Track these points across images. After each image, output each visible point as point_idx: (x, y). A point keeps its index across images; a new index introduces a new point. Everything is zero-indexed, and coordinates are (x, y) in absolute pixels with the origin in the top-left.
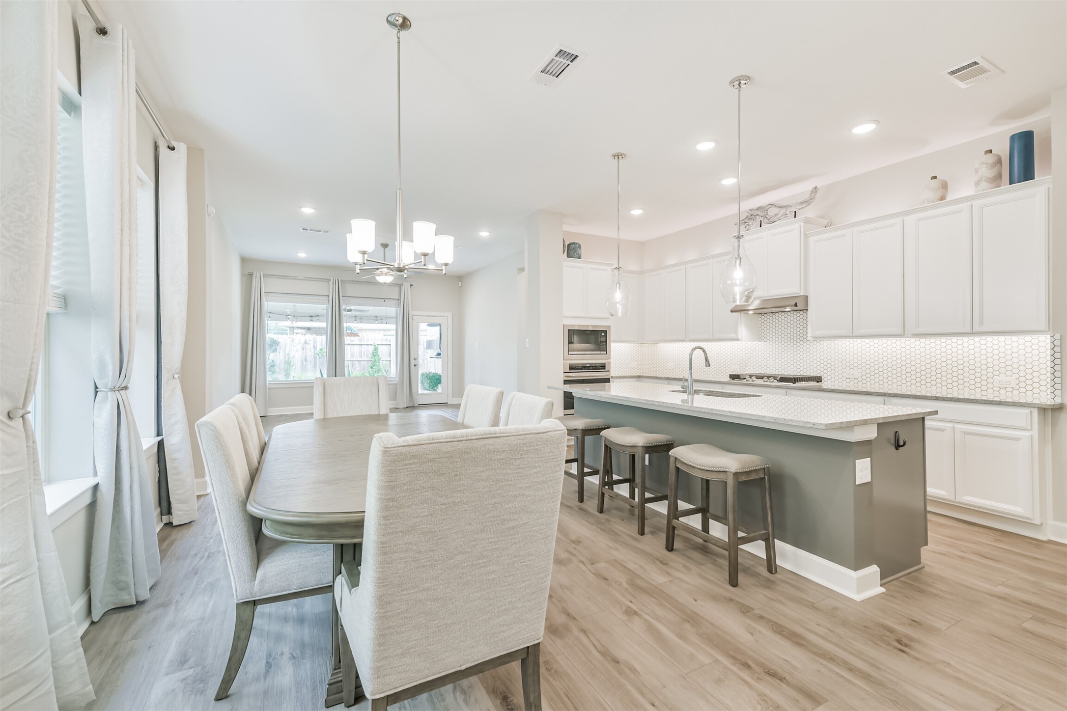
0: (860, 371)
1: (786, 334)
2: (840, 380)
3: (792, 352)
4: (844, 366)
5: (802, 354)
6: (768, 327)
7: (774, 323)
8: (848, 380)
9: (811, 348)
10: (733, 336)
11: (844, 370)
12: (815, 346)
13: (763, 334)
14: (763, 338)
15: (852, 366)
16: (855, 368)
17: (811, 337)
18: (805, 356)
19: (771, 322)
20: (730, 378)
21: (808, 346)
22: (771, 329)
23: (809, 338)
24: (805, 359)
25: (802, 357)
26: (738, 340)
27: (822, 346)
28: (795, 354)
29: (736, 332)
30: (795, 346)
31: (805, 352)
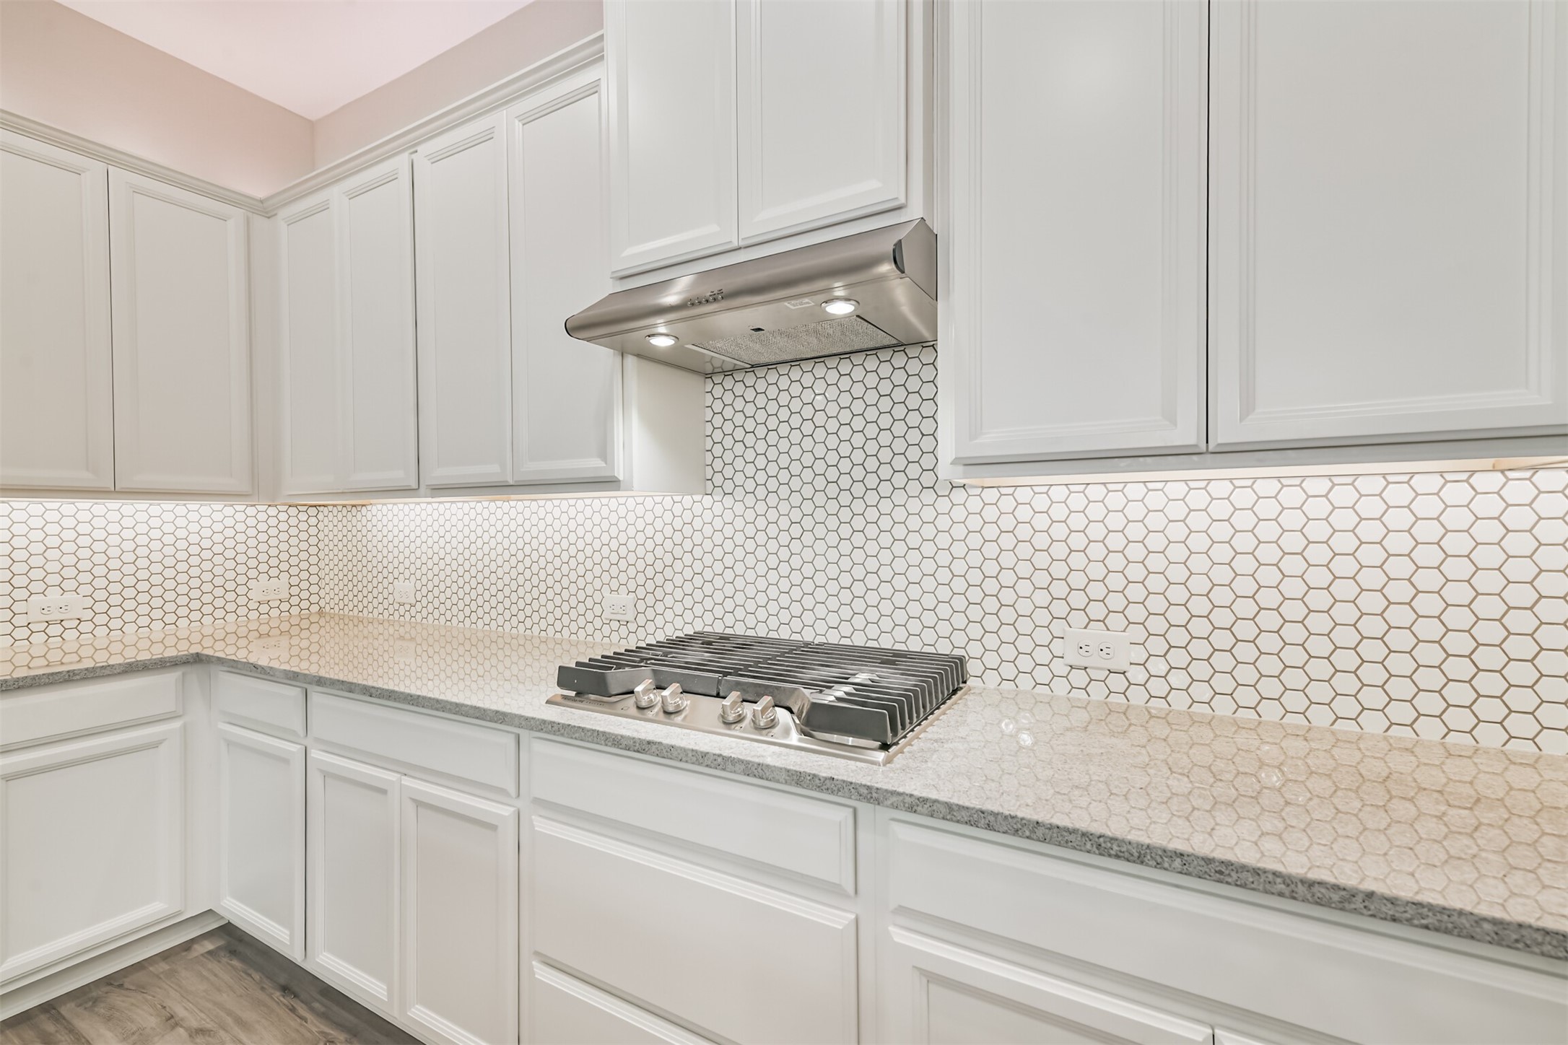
0: (1138, 633)
1: (808, 460)
2: (1042, 675)
3: (832, 539)
4: (1060, 608)
5: (872, 548)
6: (739, 434)
7: (761, 416)
8: (1079, 678)
9: (914, 523)
10: (591, 465)
11: (1058, 627)
12: (928, 514)
13: (718, 465)
14: (718, 479)
15: (1097, 611)
16: (1116, 621)
17: (955, 462)
18: (885, 556)
19: (750, 410)
20: (561, 684)
21: (899, 514)
22: (750, 440)
23: (945, 470)
24: (886, 573)
25: (872, 565)
26: (608, 483)
27: (959, 514)
28: (845, 547)
29: (604, 452)
30: (845, 514)
31: (885, 540)
